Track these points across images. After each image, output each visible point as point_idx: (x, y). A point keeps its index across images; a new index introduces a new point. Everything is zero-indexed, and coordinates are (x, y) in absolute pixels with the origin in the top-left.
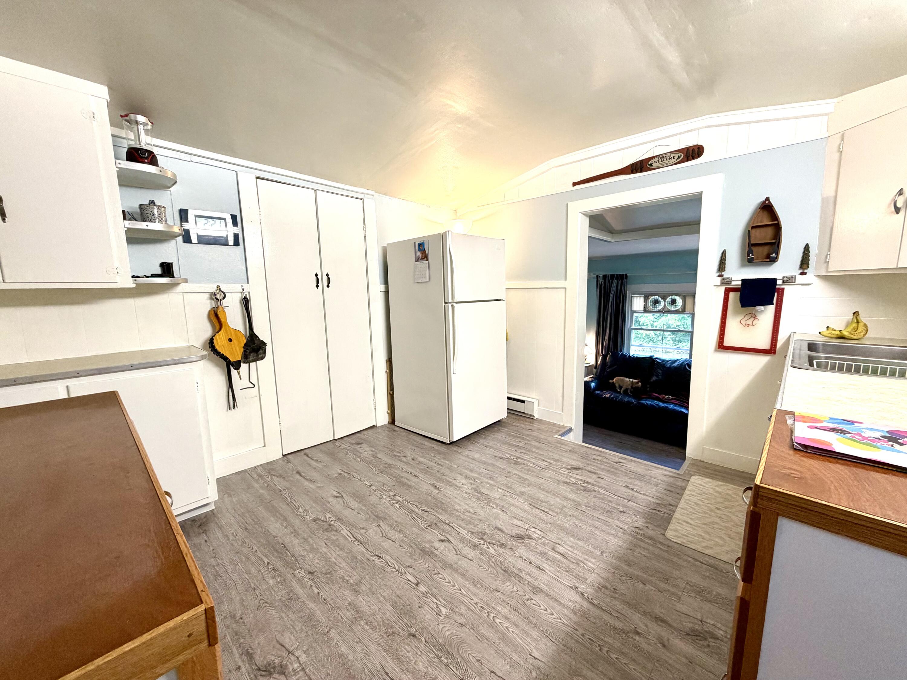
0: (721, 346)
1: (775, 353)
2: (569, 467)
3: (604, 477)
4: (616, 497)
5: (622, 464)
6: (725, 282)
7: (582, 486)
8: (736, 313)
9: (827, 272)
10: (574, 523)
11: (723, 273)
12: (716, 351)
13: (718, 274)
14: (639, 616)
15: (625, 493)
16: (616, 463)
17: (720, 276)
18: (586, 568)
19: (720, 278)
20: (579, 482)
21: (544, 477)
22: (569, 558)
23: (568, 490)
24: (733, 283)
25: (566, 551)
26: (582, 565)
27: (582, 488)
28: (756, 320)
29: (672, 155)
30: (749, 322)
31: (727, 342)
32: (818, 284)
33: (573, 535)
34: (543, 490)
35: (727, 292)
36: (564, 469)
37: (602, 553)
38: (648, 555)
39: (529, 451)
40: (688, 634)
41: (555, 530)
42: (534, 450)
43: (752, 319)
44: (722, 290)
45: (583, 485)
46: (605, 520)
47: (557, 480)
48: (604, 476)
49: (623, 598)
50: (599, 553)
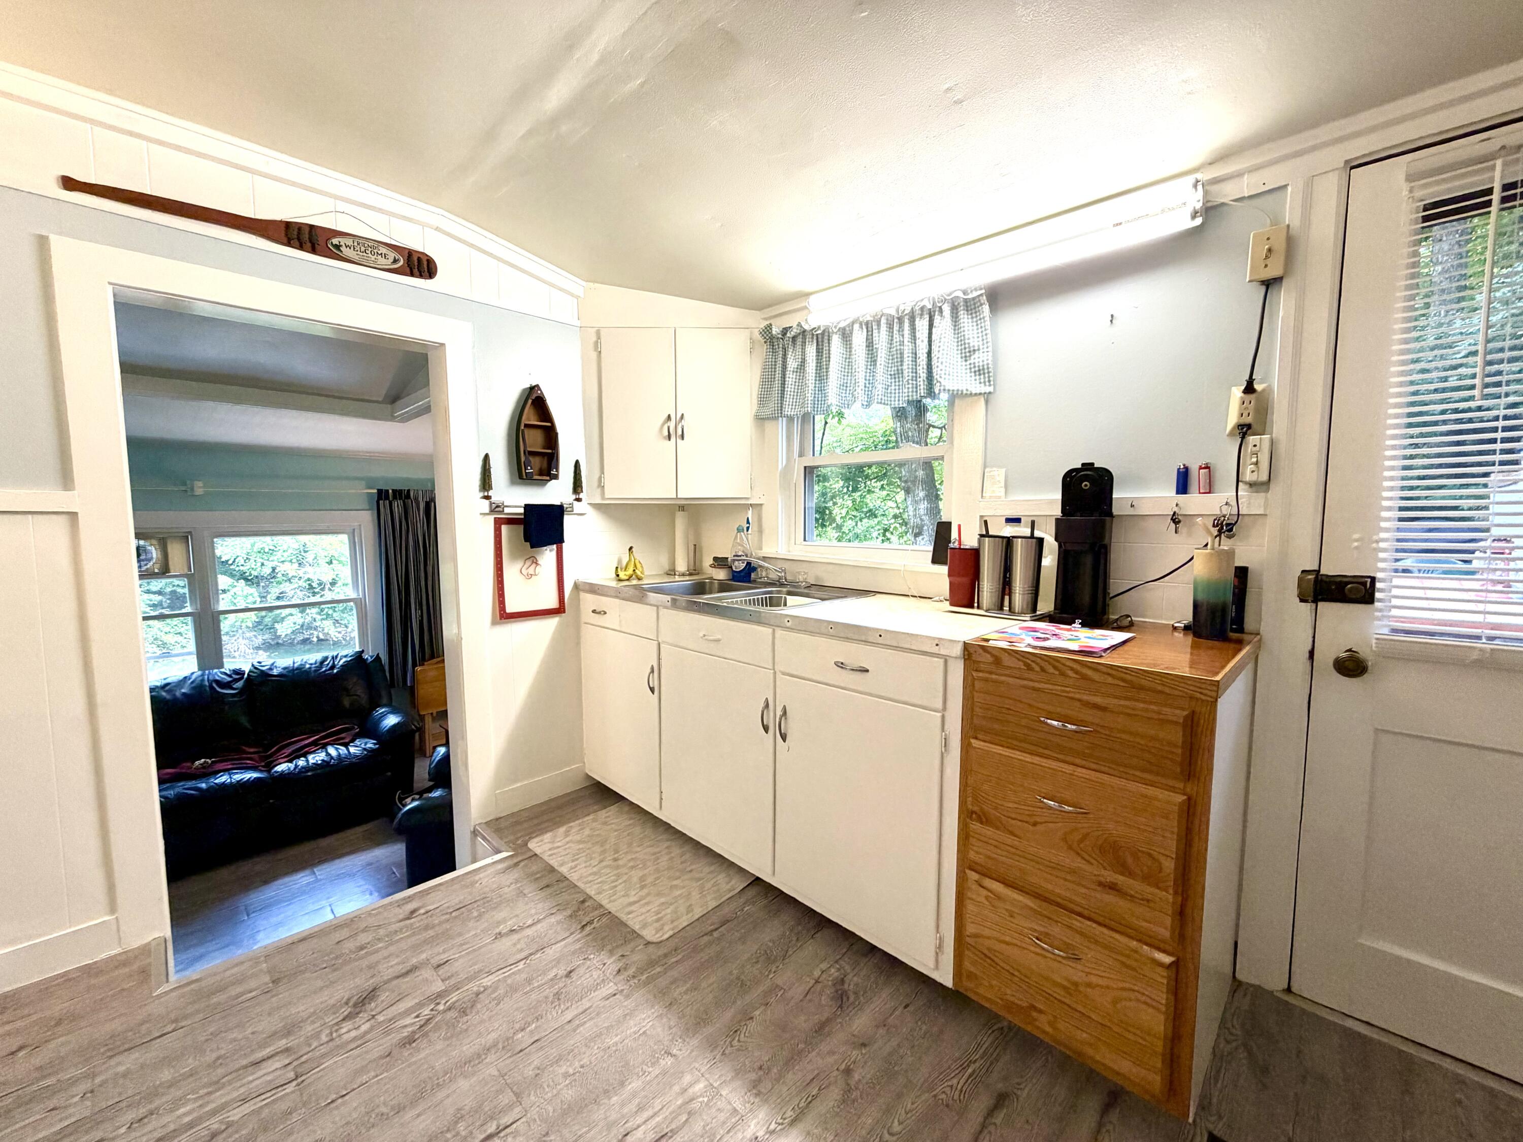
0: (503, 615)
1: (564, 612)
2: (346, 1011)
3: (444, 957)
4: (521, 965)
5: (422, 911)
6: (496, 508)
7: (445, 1011)
8: (514, 557)
9: (603, 498)
10: (566, 1075)
11: (491, 493)
12: (494, 623)
13: (481, 494)
14: (814, 1053)
15: (519, 946)
16: (408, 918)
17: (487, 498)
18: (706, 1099)
19: (487, 502)
20: (426, 1011)
21: (345, 1088)
22: (673, 1126)
23: (439, 1045)
24: (507, 510)
25: (653, 1123)
26: (695, 1105)
27: (452, 1014)
28: (538, 567)
29: (383, 250)
30: (531, 571)
31: (510, 608)
32: (592, 513)
33: (606, 1092)
34: (399, 1109)
35: (498, 523)
36: (347, 1026)
37: (669, 1053)
38: (688, 985)
39: (154, 1093)
40: (841, 1007)
41: (576, 1128)
42: (166, 1075)
43: (534, 565)
44: (491, 520)
45: (441, 1007)
46: (580, 1010)
47: (382, 1057)
48: (442, 956)
49: (781, 1063)
50: (669, 1061)
